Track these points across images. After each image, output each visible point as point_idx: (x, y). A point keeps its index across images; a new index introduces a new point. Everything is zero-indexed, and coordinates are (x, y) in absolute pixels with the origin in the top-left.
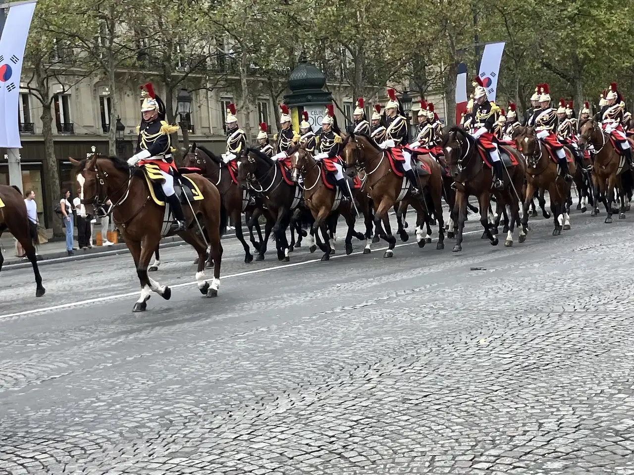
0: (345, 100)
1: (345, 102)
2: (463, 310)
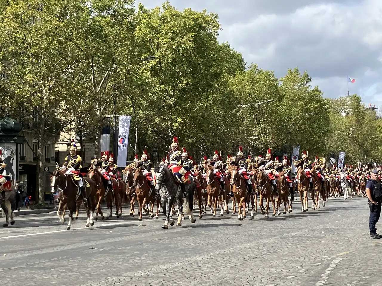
0: (34, 141)
1: (33, 142)
2: (76, 273)
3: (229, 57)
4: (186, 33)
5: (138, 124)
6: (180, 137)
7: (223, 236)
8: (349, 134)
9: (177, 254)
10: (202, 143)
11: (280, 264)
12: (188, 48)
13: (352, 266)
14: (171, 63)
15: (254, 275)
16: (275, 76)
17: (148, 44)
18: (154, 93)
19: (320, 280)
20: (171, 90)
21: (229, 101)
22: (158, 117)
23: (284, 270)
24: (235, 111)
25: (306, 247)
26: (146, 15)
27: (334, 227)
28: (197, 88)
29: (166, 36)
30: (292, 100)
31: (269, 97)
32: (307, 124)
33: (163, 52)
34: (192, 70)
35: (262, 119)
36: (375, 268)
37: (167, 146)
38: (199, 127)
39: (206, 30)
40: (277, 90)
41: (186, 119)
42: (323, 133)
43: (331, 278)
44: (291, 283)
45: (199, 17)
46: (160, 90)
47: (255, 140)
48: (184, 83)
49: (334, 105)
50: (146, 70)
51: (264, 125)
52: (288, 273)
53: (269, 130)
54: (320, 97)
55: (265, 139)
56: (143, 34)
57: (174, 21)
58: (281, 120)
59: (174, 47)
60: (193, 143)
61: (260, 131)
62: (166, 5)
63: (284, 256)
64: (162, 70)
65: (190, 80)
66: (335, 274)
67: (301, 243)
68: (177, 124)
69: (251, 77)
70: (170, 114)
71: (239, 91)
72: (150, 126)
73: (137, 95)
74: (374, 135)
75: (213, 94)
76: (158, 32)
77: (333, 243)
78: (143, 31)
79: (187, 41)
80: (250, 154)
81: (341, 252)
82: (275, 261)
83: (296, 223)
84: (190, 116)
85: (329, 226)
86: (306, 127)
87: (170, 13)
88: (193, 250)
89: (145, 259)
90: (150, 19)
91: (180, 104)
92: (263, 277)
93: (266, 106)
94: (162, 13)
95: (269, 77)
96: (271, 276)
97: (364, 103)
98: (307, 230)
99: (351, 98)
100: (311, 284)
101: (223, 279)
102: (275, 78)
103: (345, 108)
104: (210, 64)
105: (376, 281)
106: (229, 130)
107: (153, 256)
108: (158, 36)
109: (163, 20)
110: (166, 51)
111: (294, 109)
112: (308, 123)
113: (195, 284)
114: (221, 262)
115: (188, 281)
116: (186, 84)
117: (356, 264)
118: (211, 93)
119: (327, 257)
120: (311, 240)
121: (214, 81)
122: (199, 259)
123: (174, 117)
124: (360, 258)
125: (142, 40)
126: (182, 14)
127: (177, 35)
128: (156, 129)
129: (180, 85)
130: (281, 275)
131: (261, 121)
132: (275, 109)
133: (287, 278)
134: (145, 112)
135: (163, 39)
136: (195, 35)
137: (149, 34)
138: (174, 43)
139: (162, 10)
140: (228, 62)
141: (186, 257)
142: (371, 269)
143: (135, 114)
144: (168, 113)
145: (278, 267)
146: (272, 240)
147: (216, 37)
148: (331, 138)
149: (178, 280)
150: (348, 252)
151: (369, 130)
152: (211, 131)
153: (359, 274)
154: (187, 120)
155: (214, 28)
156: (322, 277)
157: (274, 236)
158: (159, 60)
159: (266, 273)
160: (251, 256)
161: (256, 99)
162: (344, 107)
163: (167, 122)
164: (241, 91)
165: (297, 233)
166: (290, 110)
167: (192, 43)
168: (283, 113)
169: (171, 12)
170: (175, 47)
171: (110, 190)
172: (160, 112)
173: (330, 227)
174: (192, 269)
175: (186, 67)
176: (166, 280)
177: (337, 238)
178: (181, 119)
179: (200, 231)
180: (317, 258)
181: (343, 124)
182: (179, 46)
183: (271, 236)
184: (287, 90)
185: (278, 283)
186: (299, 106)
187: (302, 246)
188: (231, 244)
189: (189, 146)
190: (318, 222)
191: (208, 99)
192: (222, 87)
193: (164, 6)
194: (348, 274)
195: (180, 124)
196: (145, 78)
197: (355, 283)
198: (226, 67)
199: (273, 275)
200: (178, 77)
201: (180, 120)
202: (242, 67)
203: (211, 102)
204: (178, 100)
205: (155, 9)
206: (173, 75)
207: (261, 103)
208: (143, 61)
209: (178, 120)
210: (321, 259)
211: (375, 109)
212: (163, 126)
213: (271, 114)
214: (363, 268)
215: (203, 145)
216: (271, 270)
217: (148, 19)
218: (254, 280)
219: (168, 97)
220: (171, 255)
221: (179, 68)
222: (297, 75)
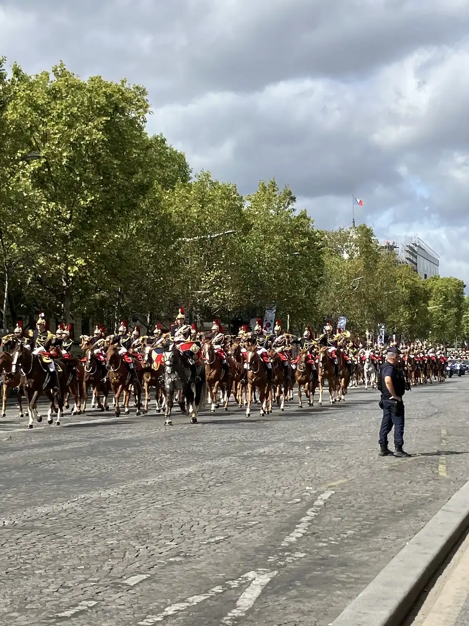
3: (164, 159)
4: (92, 116)
5: (10, 266)
6: (80, 290)
7: (146, 456)
8: (354, 288)
9: (67, 488)
10: (118, 300)
11: (235, 502)
12: (96, 141)
13: (350, 503)
14: (66, 166)
15: (193, 521)
16: (238, 191)
17: (29, 133)
18: (38, 215)
19: (298, 528)
20: (66, 210)
21: (164, 232)
22: (43, 255)
23: (242, 512)
24: (172, 248)
25: (279, 474)
26: (26, 84)
27: (325, 439)
28: (110, 209)
29: (58, 121)
30: (265, 232)
31: (228, 226)
32: (289, 271)
33: (54, 147)
34: (102, 178)
35: (217, 262)
36: (385, 506)
37: (59, 304)
38: (113, 273)
39: (126, 114)
40: (242, 215)
41: (90, 260)
42: (313, 285)
43: (315, 524)
44: (250, 535)
45: (114, 92)
46: (47, 210)
47: (206, 296)
48: (89, 200)
49: (332, 241)
50: (24, 177)
51: (220, 271)
52: (246, 518)
53: (227, 280)
54: (308, 227)
55: (222, 295)
56: (20, 115)
57: (72, 96)
58: (247, 264)
59: (72, 140)
60: (103, 301)
61: (213, 281)
62: (59, 69)
63: (243, 488)
64: (52, 177)
65: (98, 196)
66: (323, 517)
67: (271, 466)
68: (76, 269)
69: (200, 192)
70: (64, 252)
71: (181, 215)
72: (29, 270)
73: (9, 218)
74: (392, 290)
75: (137, 218)
76: (45, 113)
77: (322, 466)
78: (19, 111)
79: (94, 130)
80: (196, 319)
81: (332, 480)
82: (228, 498)
83: (265, 433)
84: (98, 255)
85: (319, 437)
86: (287, 276)
87: (66, 84)
88: (94, 479)
89: (12, 497)
90: (31, 91)
91: (82, 235)
92: (208, 524)
93: (223, 241)
94: (52, 82)
95: (229, 193)
96: (219, 524)
97: (376, 238)
98: (282, 445)
99: (357, 231)
100: (283, 534)
101: (141, 530)
102: (238, 195)
103: (347, 247)
104: (133, 170)
105: (385, 528)
106: (162, 279)
107: (27, 492)
108: (45, 120)
109: (54, 95)
110: (58, 145)
111: (267, 246)
112: (290, 269)
113: (94, 538)
114: (140, 499)
115: (83, 533)
116: (91, 201)
117: (356, 500)
118: (133, 217)
119: (311, 488)
120: (287, 462)
121: (138, 197)
122: (104, 494)
123: (71, 256)
124: (363, 490)
125: (19, 126)
126: (85, 85)
127: (77, 120)
128: (40, 276)
129: (82, 203)
130: (238, 520)
131: (215, 264)
132: (239, 246)
133: (245, 526)
134: (21, 247)
135: (53, 126)
136: (107, 121)
137: (30, 116)
138: (72, 133)
139: (52, 77)
140: (162, 167)
141: (82, 492)
142: (379, 509)
143: (4, 250)
144: (61, 249)
145: (231, 507)
146: (225, 462)
147: (143, 125)
148: (325, 293)
149: (66, 532)
150: (345, 480)
151: (384, 281)
152: (134, 281)
153: (360, 517)
154: (93, 262)
155: (139, 111)
156: (301, 523)
157: (230, 454)
158: (45, 160)
159: (212, 518)
160: (189, 490)
161: (208, 229)
162: (346, 244)
163: (60, 265)
164: (183, 216)
165: (267, 449)
166: (262, 248)
167: (102, 134)
168: (250, 252)
169: (67, 80)
170: (74, 140)
171: (73, 377)
172: (47, 247)
173: (319, 439)
174: (90, 512)
175: (92, 173)
176: (46, 533)
177: (329, 457)
178: (83, 260)
179: (109, 447)
180: (296, 491)
181: (345, 272)
182: (80, 138)
183: (223, 454)
184: (257, 214)
185: (230, 534)
186: (276, 242)
187: (272, 472)
188: (159, 470)
189: (95, 305)
190: (300, 431)
191: (129, 227)
192: (152, 209)
193: (56, 70)
194: (342, 518)
195: (81, 268)
196: (21, 190)
197: (352, 532)
198: (160, 175)
199: (223, 520)
200: (79, 190)
201: (81, 262)
202: (185, 176)
203: (134, 232)
204: (78, 229)
205: (40, 75)
206: (70, 187)
207: (216, 236)
208: (18, 161)
209: (78, 262)
210: (301, 492)
211: (395, 249)
212: (53, 270)
213: (231, 254)
214: (367, 506)
215: (119, 303)
216: (220, 512)
217: (28, 92)
218: (192, 529)
219: (61, 223)
220: (58, 490)
221: (80, 175)
222: (274, 191)
